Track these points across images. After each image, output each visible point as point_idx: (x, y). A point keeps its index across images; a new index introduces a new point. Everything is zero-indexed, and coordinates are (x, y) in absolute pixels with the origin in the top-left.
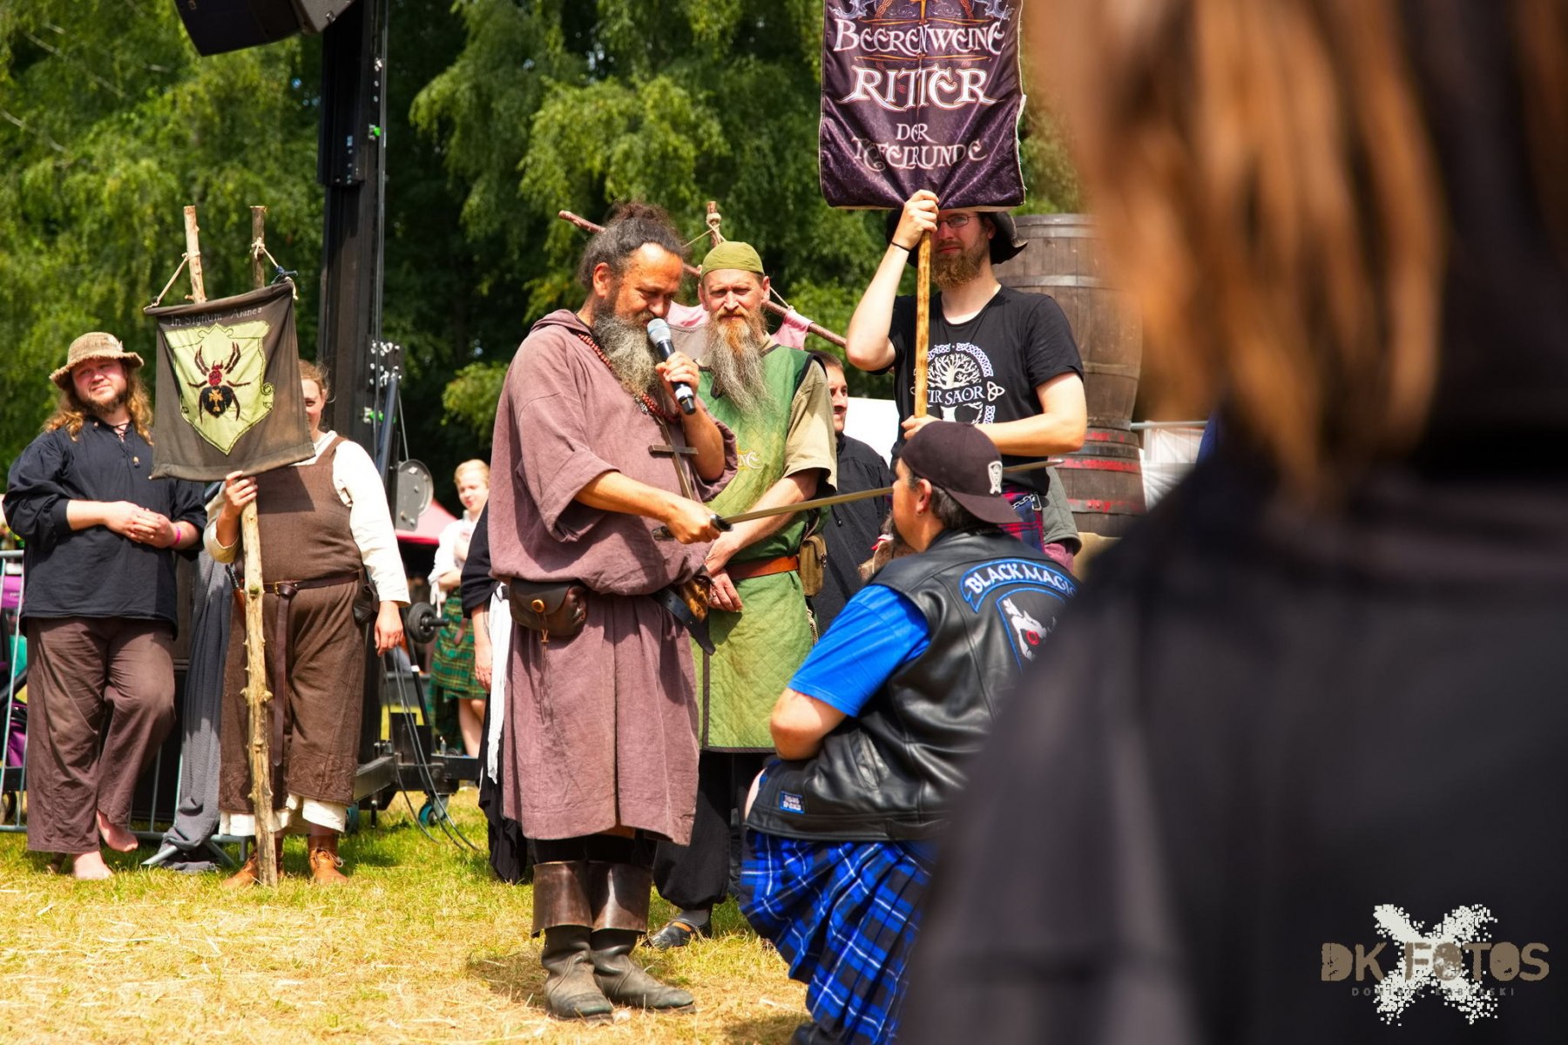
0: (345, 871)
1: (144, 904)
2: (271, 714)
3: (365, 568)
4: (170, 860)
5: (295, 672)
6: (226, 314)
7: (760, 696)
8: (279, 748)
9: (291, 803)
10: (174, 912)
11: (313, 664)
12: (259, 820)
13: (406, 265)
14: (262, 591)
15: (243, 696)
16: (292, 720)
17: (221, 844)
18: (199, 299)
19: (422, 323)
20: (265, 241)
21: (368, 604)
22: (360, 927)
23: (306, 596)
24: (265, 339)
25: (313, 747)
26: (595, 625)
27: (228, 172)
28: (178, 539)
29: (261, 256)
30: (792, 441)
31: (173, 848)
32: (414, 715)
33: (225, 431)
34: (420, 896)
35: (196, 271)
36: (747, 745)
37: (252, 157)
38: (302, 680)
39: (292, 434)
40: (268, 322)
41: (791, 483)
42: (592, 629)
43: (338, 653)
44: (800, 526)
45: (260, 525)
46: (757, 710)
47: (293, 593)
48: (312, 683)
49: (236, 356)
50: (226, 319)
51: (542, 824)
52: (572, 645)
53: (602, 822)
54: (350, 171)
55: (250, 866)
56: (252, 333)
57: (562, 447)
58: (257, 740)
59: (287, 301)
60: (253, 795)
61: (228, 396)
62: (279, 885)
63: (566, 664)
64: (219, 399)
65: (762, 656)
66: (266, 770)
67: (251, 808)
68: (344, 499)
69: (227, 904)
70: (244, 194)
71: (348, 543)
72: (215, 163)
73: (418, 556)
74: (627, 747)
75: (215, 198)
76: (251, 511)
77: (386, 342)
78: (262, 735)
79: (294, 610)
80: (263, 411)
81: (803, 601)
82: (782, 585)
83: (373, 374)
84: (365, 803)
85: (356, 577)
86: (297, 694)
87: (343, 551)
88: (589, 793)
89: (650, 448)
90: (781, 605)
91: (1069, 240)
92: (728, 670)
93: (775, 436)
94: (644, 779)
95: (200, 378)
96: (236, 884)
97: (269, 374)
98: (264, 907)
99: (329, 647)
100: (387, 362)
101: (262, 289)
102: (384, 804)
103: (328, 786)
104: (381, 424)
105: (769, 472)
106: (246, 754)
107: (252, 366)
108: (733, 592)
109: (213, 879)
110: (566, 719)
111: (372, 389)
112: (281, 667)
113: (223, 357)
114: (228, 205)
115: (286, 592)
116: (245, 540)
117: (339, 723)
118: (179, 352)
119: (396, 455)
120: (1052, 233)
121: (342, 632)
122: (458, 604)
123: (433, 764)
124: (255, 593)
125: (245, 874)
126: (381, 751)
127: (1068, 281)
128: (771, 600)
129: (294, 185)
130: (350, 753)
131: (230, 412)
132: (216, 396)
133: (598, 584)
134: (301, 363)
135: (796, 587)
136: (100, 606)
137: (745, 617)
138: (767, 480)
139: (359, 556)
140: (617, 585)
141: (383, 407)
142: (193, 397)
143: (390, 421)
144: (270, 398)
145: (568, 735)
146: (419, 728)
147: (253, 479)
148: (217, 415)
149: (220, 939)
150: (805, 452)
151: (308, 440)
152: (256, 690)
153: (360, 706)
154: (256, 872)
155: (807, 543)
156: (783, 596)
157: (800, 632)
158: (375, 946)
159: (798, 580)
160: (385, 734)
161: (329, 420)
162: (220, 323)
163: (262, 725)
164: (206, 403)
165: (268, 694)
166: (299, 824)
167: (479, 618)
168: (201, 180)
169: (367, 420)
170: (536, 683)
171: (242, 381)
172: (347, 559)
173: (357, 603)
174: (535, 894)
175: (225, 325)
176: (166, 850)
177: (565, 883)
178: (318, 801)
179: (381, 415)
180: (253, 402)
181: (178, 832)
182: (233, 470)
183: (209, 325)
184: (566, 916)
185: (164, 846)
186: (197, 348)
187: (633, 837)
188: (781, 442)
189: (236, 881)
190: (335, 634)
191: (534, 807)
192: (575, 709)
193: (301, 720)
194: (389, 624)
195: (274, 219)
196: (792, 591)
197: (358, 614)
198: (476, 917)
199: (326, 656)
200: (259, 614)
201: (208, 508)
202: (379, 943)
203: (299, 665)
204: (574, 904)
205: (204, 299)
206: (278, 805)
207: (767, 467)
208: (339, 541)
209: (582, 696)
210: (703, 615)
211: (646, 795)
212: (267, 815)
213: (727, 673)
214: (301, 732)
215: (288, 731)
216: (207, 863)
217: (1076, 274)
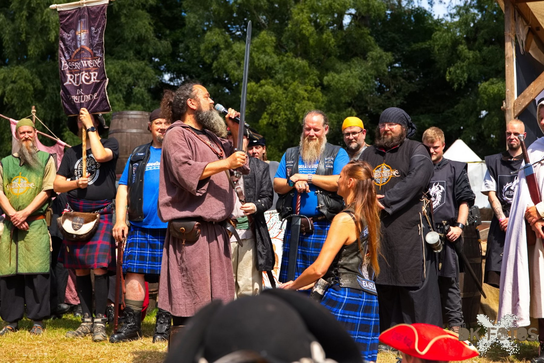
7: (34, 257)
26: (203, 237)
30: (45, 180)
36: (31, 272)
41: (45, 193)
46: (33, 261)
65: (35, 245)
81: (47, 228)
82: (41, 223)
90: (40, 229)
91: (135, 119)
93: (39, 178)
94: (221, 293)
105: (38, 189)
120: (130, 116)
127: (134, 131)
128: (37, 228)
135: (45, 224)
137: (30, 233)
138: (37, 192)
150: (49, 184)
155: (48, 210)
156: (41, 226)
157: (46, 238)
159: (45, 222)
188: (41, 181)
196: (43, 225)
207: (37, 188)
213: (24, 250)
217: (137, 129)
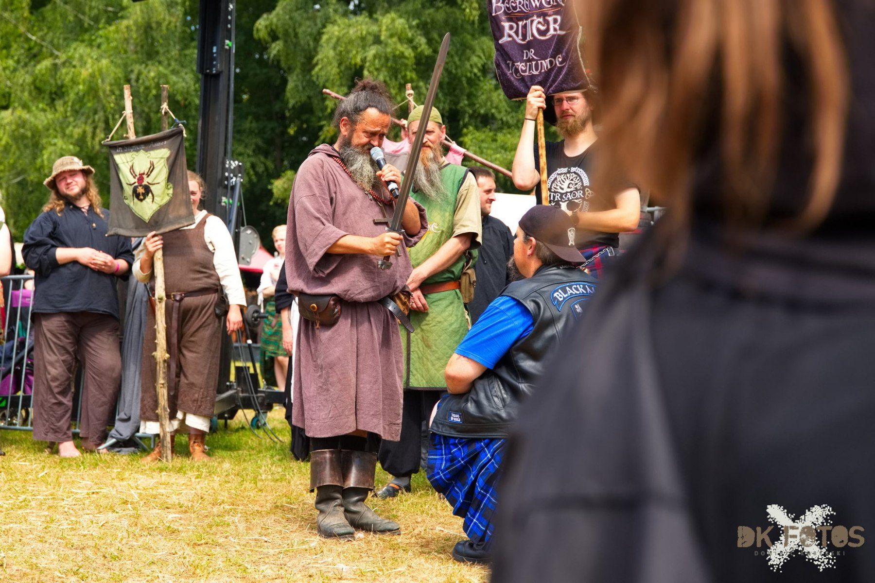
0: (209, 454)
1: (97, 471)
2: (169, 367)
3: (221, 286)
4: (112, 446)
5: (182, 344)
6: (147, 145)
7: (438, 359)
8: (173, 385)
9: (180, 415)
10: (114, 476)
11: (192, 339)
12: (162, 425)
13: (250, 118)
14: (165, 298)
15: (153, 357)
16: (180, 369)
17: (141, 438)
18: (132, 137)
19: (258, 150)
20: (169, 105)
21: (223, 306)
22: (216, 485)
23: (188, 301)
24: (168, 159)
25: (192, 385)
26: (346, 318)
27: (150, 67)
28: (118, 269)
29: (166, 113)
31: (114, 440)
32: (249, 368)
33: (146, 209)
34: (250, 466)
35: (130, 122)
36: (431, 386)
37: (162, 58)
38: (186, 348)
39: (183, 211)
40: (170, 149)
41: (456, 241)
42: (344, 321)
43: (206, 333)
44: (461, 265)
45: (164, 262)
46: (437, 367)
47: (182, 299)
48: (192, 349)
49: (152, 168)
50: (147, 148)
51: (316, 429)
52: (333, 329)
53: (350, 427)
54: (215, 66)
55: (157, 450)
56: (161, 155)
57: (318, 223)
58: (161, 381)
59: (180, 138)
60: (159, 411)
61: (148, 190)
62: (173, 462)
63: (329, 340)
64: (143, 192)
65: (440, 336)
66: (166, 397)
67: (157, 418)
68: (211, 248)
69: (143, 472)
70: (159, 79)
71: (212, 272)
72: (143, 62)
73: (251, 279)
74: (362, 386)
75: (144, 82)
76: (159, 255)
77: (234, 161)
78: (164, 378)
79: (182, 308)
80: (167, 199)
81: (462, 306)
82: (451, 297)
83: (227, 179)
84: (221, 416)
85: (216, 291)
86: (184, 355)
87: (210, 276)
88: (343, 411)
89: (374, 220)
90: (450, 309)
92: (421, 344)
94: (371, 404)
95: (132, 180)
96: (148, 461)
97: (171, 178)
98: (163, 473)
99: (201, 329)
100: (235, 172)
101: (167, 131)
102: (232, 417)
103: (200, 407)
104: (231, 205)
106: (155, 388)
107: (161, 173)
108: (424, 301)
109: (136, 457)
110: (330, 371)
111: (226, 187)
112: (175, 340)
113: (145, 168)
114: (151, 85)
115: (178, 298)
116: (155, 270)
117: (206, 371)
118: (121, 166)
119: (239, 224)
121: (208, 321)
122: (273, 305)
123: (259, 395)
124: (161, 299)
125: (154, 454)
126: (230, 388)
128: (444, 305)
129: (186, 74)
130: (212, 389)
131: (149, 199)
132: (141, 190)
133: (347, 296)
134: (189, 172)
135: (459, 298)
136: (76, 305)
137: (431, 315)
138: (443, 239)
139: (218, 279)
140: (357, 297)
141: (232, 197)
142: (128, 190)
143: (236, 204)
144: (171, 191)
145: (331, 379)
146: (251, 375)
147: (161, 237)
148: (141, 200)
149: (139, 491)
150: (464, 224)
151: (191, 215)
152: (161, 353)
153: (218, 362)
154: (161, 454)
156: (451, 303)
157: (461, 323)
158: (224, 496)
159: (460, 294)
160: (232, 378)
161: (203, 205)
162: (144, 150)
163: (164, 373)
164: (136, 194)
165: (167, 355)
166: (183, 428)
167: (285, 314)
168: (136, 72)
169: (223, 204)
170: (313, 351)
171: (155, 182)
172: (211, 281)
173: (217, 305)
174: (312, 468)
175: (146, 151)
176: (110, 441)
177: (328, 461)
178: (194, 414)
179: (231, 201)
180: (162, 193)
181: (117, 431)
182: (151, 231)
183: (137, 151)
184: (328, 480)
185: (109, 439)
186: (131, 164)
187: (366, 436)
189: (149, 458)
190: (204, 322)
191: (312, 419)
192: (335, 365)
193: (185, 369)
194: (234, 318)
195: (175, 92)
196: (456, 300)
197: (218, 311)
198: (281, 480)
199: (200, 334)
200: (163, 311)
201: (135, 252)
202: (226, 494)
203: (185, 339)
204: (333, 473)
205: (135, 137)
206: (172, 416)
208: (208, 271)
209: (339, 358)
210: (407, 313)
211: (372, 413)
212: (166, 422)
213: (420, 346)
214: (185, 376)
215: (178, 376)
216: (133, 449)
